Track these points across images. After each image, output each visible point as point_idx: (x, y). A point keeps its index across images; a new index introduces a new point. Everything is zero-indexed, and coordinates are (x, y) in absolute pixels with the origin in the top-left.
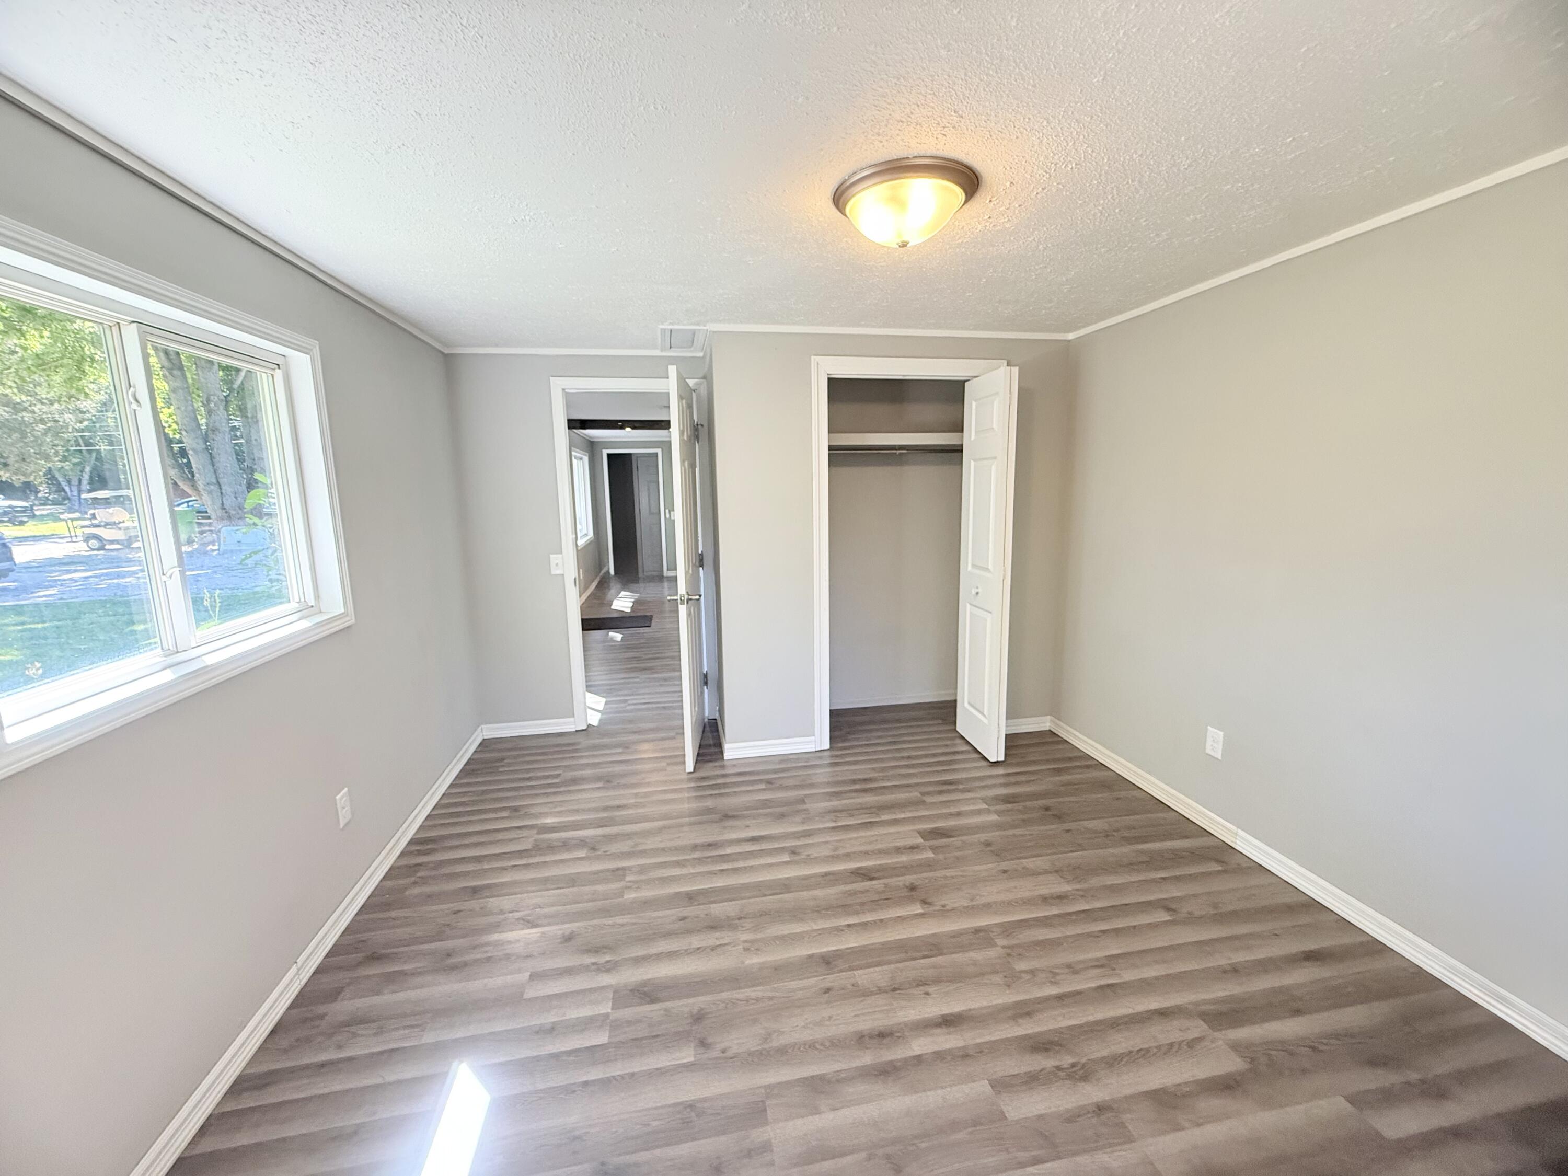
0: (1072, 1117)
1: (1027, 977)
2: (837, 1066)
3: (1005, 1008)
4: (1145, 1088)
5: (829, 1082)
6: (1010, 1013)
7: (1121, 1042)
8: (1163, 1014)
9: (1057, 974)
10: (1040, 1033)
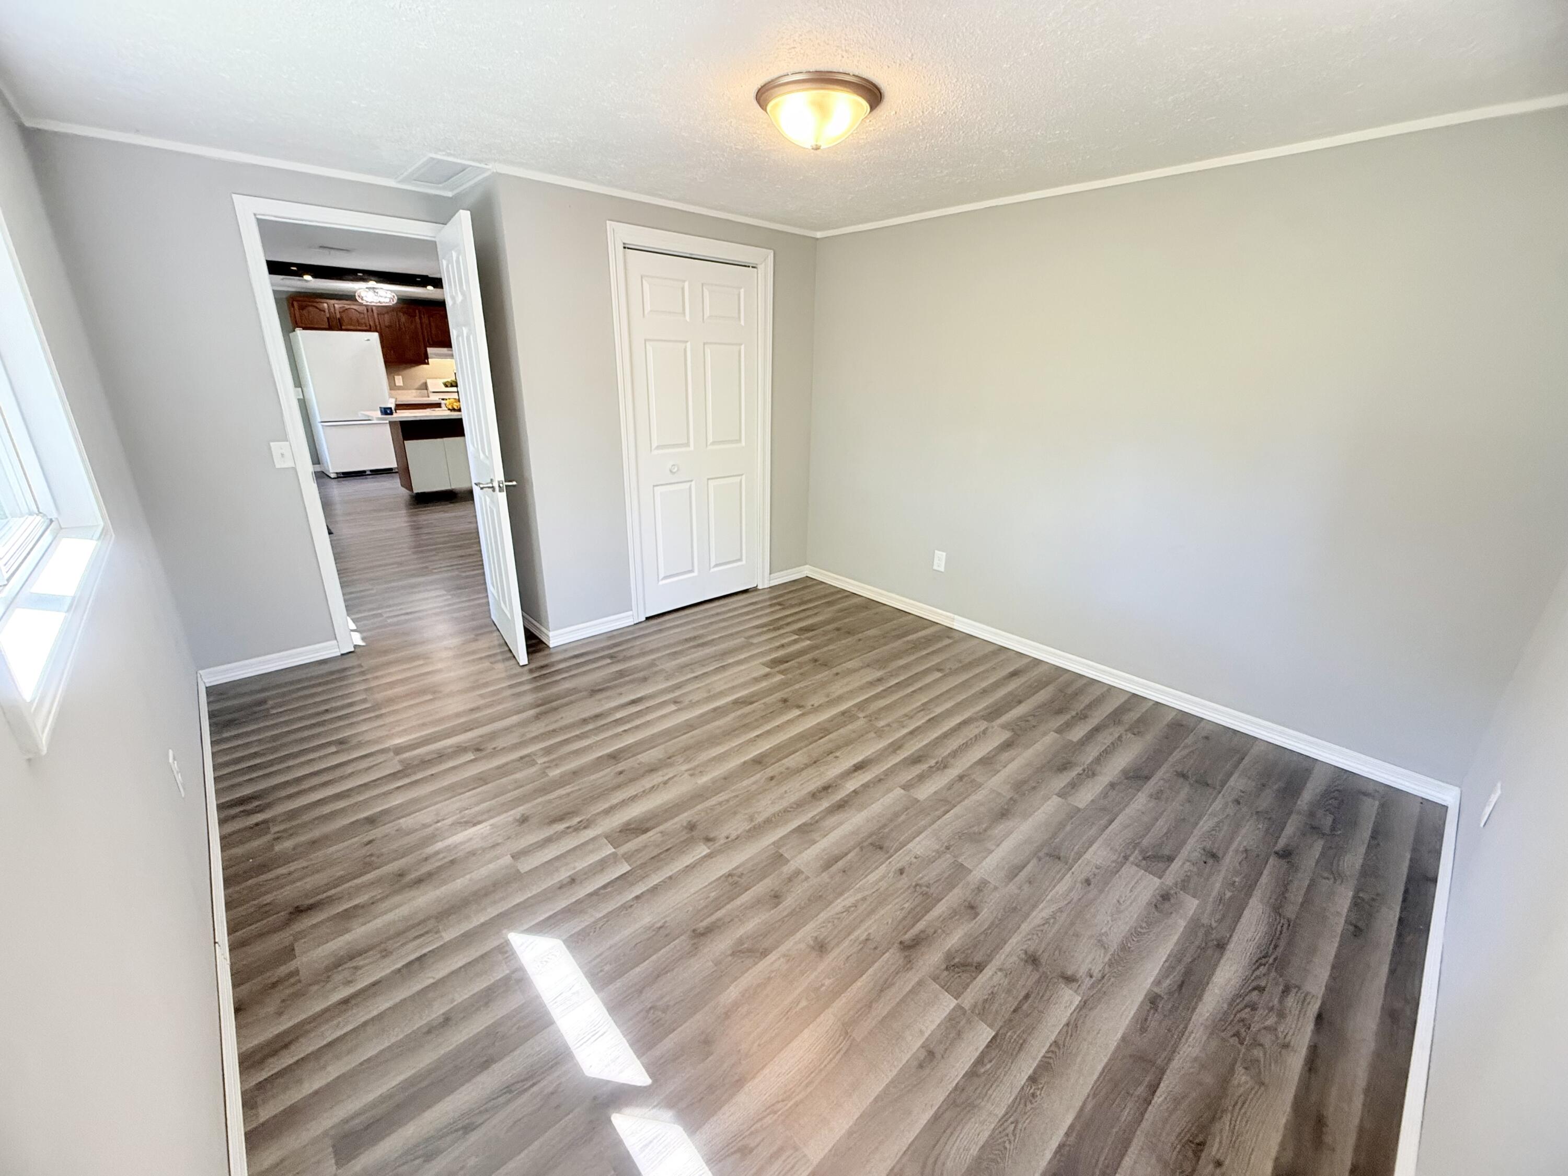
0: (950, 787)
1: (887, 729)
2: (810, 815)
3: (885, 749)
4: (975, 760)
5: (812, 824)
6: (890, 750)
7: (954, 743)
8: (965, 723)
9: (902, 722)
10: (912, 754)
